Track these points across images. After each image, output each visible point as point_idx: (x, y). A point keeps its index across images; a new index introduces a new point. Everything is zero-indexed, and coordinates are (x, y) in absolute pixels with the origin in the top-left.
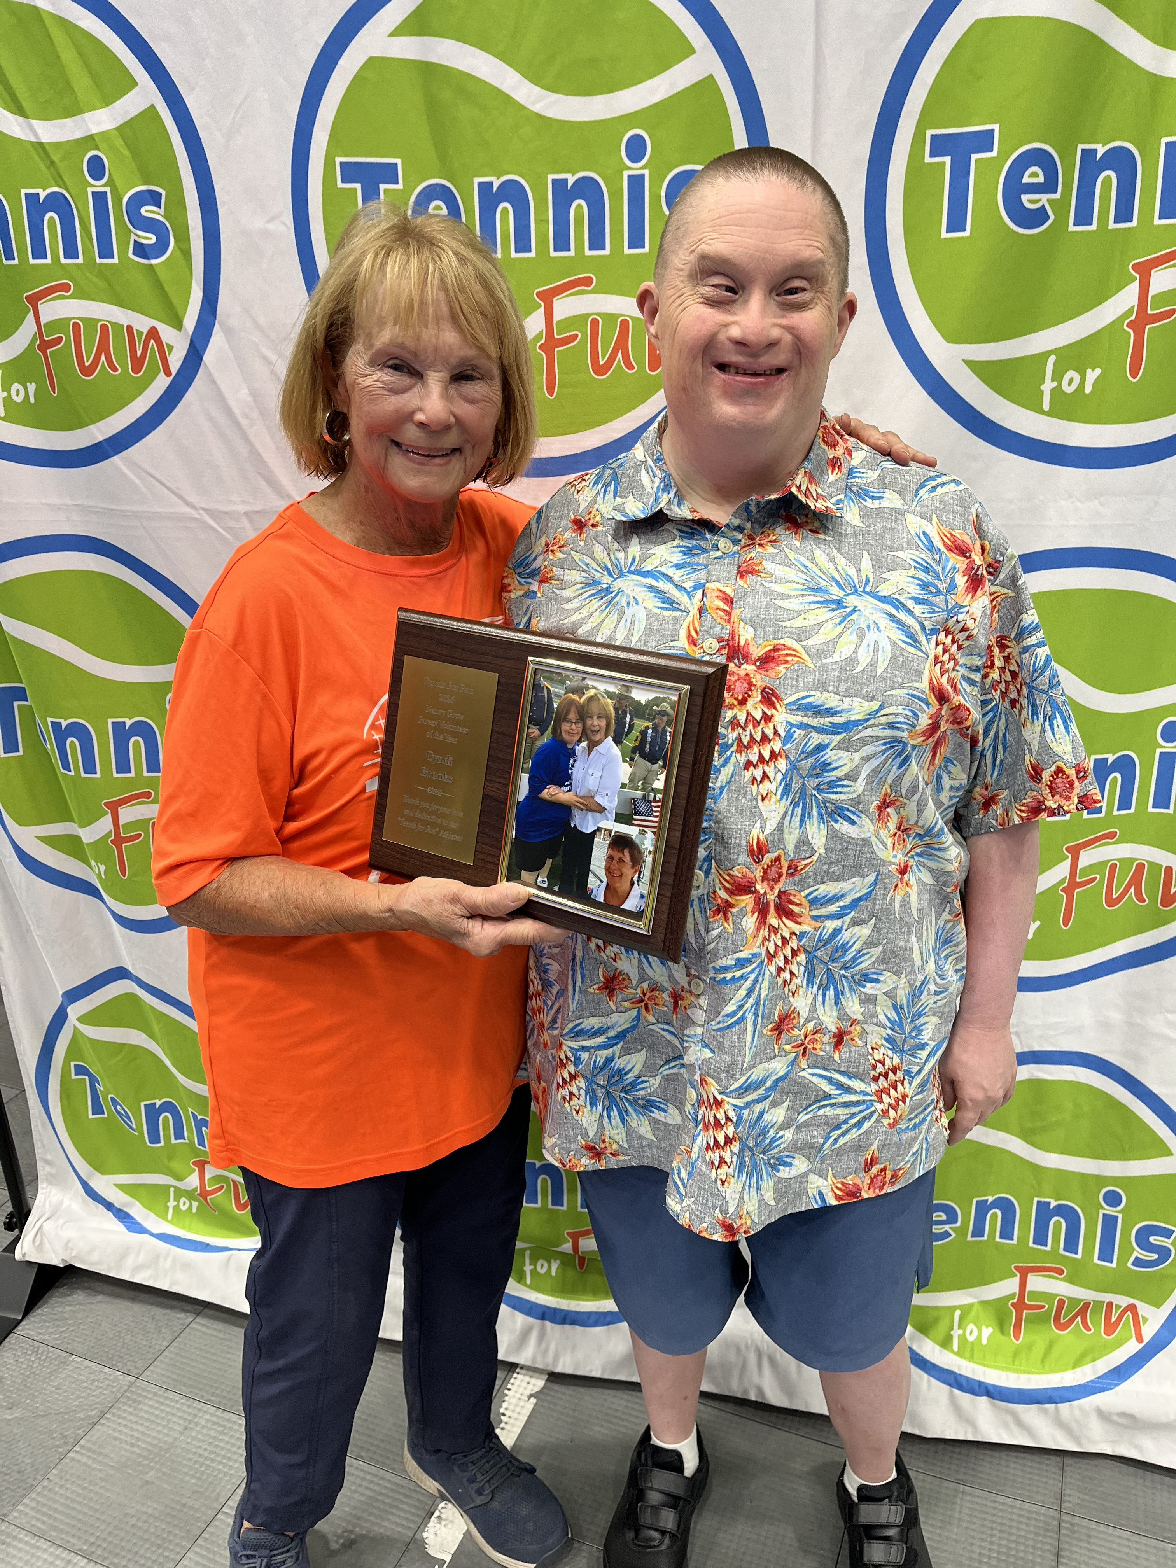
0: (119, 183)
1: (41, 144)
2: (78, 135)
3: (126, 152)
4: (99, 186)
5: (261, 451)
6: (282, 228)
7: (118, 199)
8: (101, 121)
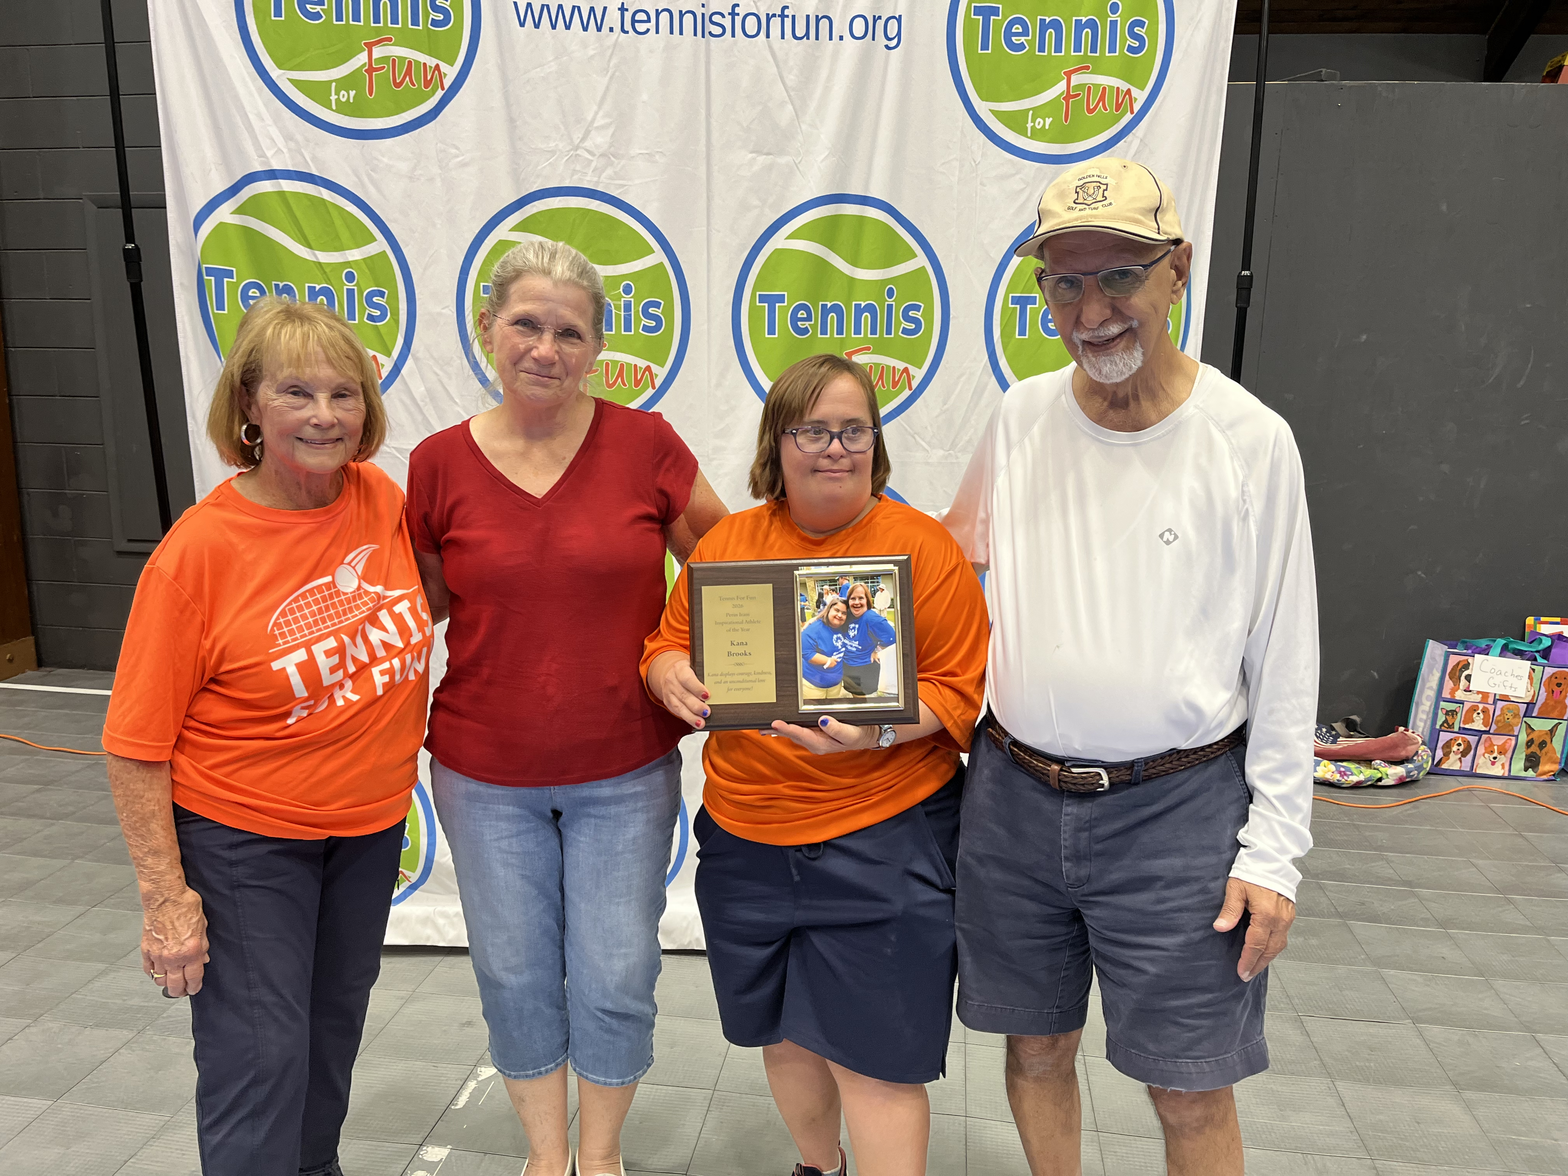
0: (363, 286)
1: (319, 263)
2: (342, 261)
3: (367, 271)
4: (351, 286)
5: (430, 418)
6: (450, 313)
7: (361, 292)
8: (355, 255)
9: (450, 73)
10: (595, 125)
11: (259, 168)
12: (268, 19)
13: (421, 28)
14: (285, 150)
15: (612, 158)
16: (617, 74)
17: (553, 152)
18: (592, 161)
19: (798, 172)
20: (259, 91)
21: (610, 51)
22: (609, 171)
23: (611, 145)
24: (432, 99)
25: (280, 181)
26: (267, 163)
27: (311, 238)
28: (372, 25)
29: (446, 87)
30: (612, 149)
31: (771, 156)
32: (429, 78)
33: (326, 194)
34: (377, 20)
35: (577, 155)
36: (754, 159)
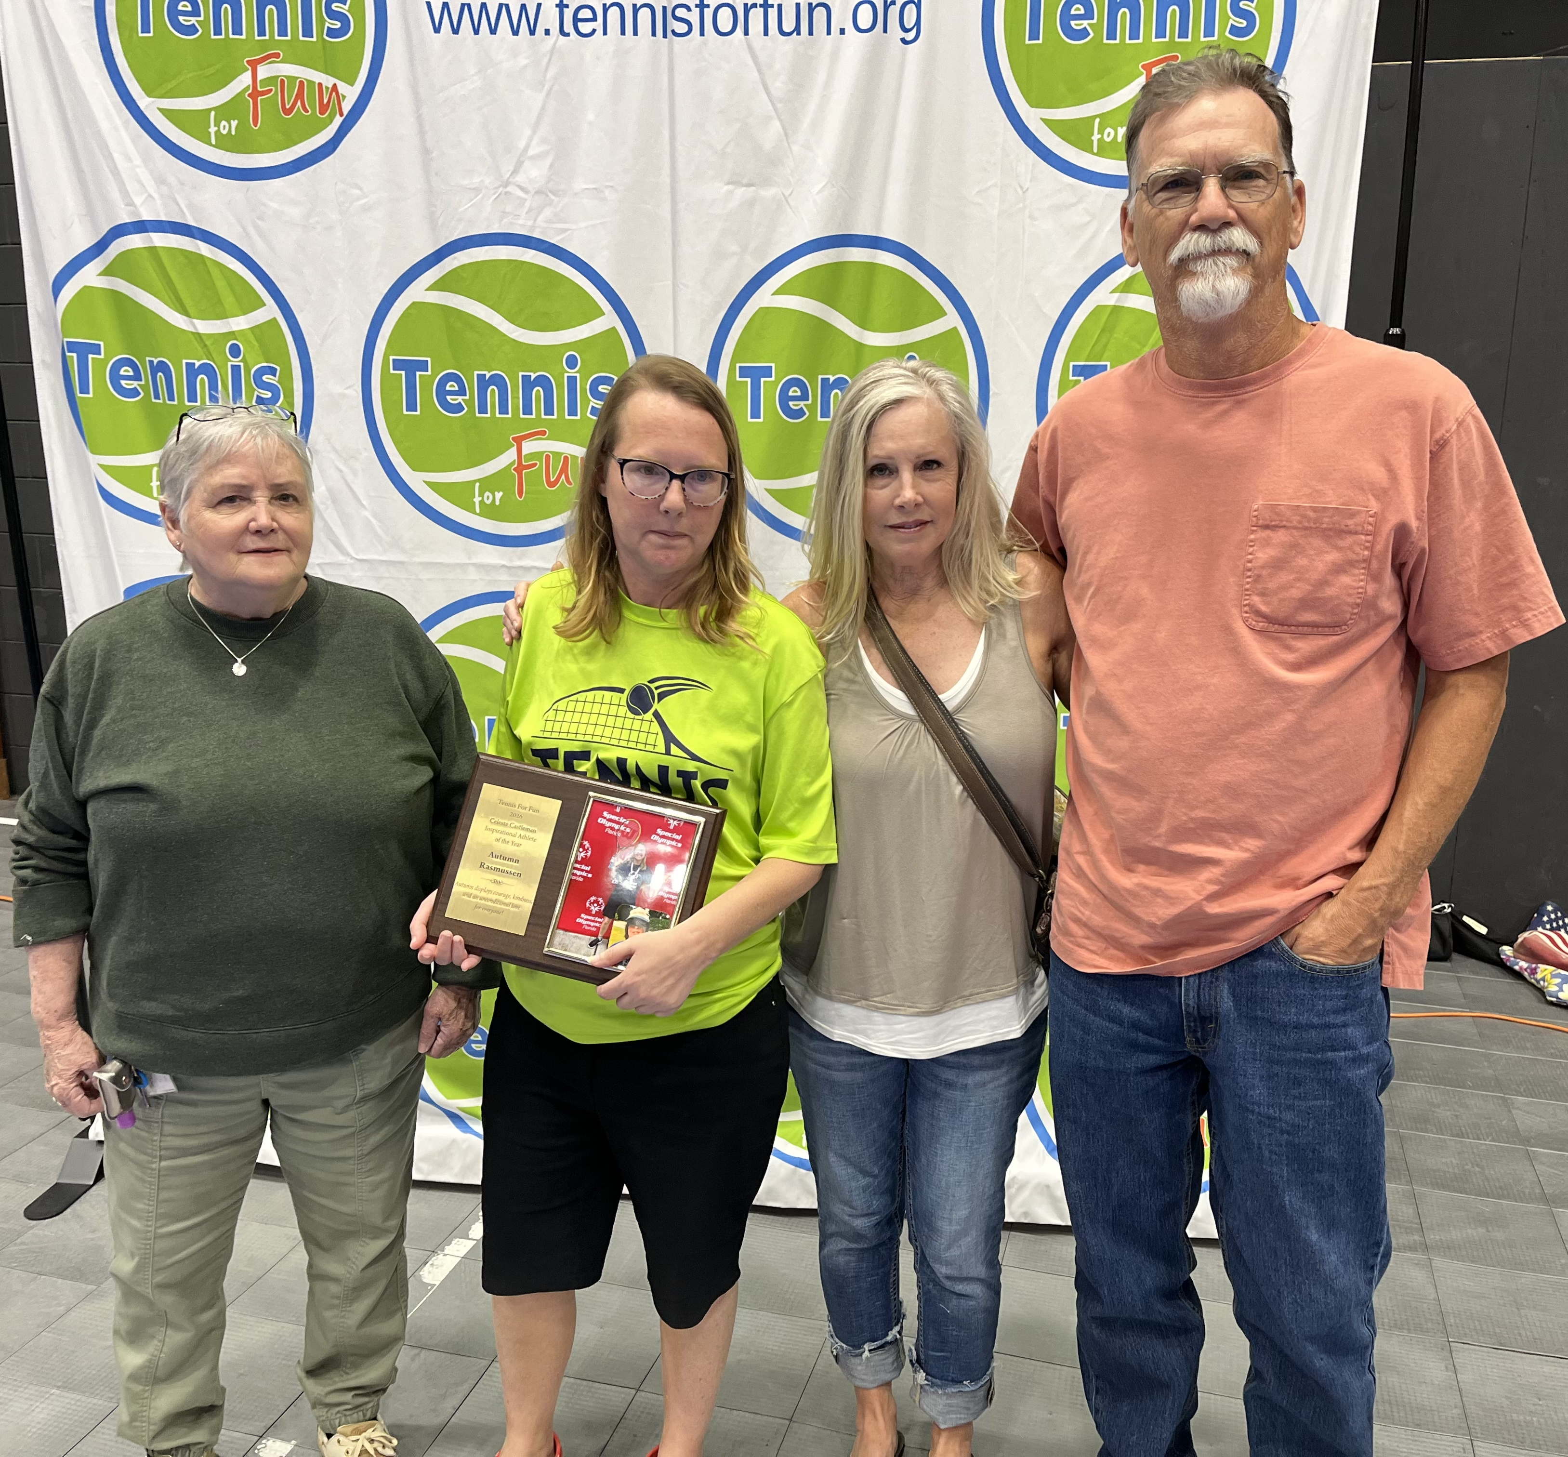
2: (224, 331)
8: (240, 323)
9: (350, 94)
10: (531, 152)
11: (126, 219)
12: (135, 35)
13: (314, 39)
14: (156, 196)
15: (553, 197)
16: (556, 88)
17: (477, 190)
18: (526, 200)
19: (789, 209)
20: (126, 123)
21: (546, 60)
22: (547, 212)
23: (549, 180)
24: (330, 127)
25: (152, 234)
26: (136, 213)
27: (188, 302)
28: (257, 38)
29: (345, 113)
30: (550, 185)
31: (753, 188)
32: (325, 101)
33: (205, 249)
34: (262, 33)
35: (506, 193)
36: (731, 192)
